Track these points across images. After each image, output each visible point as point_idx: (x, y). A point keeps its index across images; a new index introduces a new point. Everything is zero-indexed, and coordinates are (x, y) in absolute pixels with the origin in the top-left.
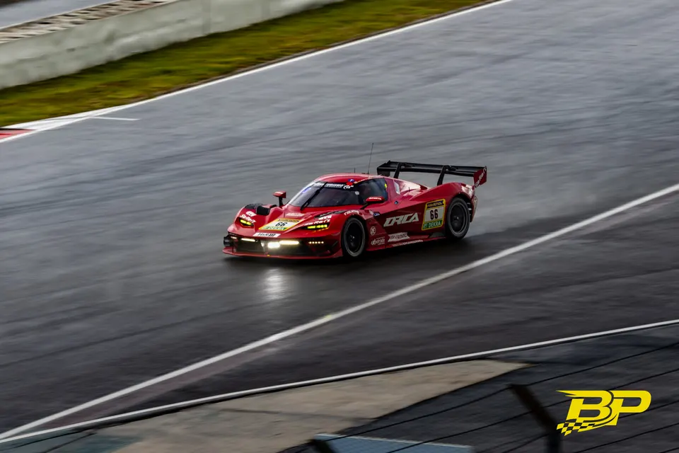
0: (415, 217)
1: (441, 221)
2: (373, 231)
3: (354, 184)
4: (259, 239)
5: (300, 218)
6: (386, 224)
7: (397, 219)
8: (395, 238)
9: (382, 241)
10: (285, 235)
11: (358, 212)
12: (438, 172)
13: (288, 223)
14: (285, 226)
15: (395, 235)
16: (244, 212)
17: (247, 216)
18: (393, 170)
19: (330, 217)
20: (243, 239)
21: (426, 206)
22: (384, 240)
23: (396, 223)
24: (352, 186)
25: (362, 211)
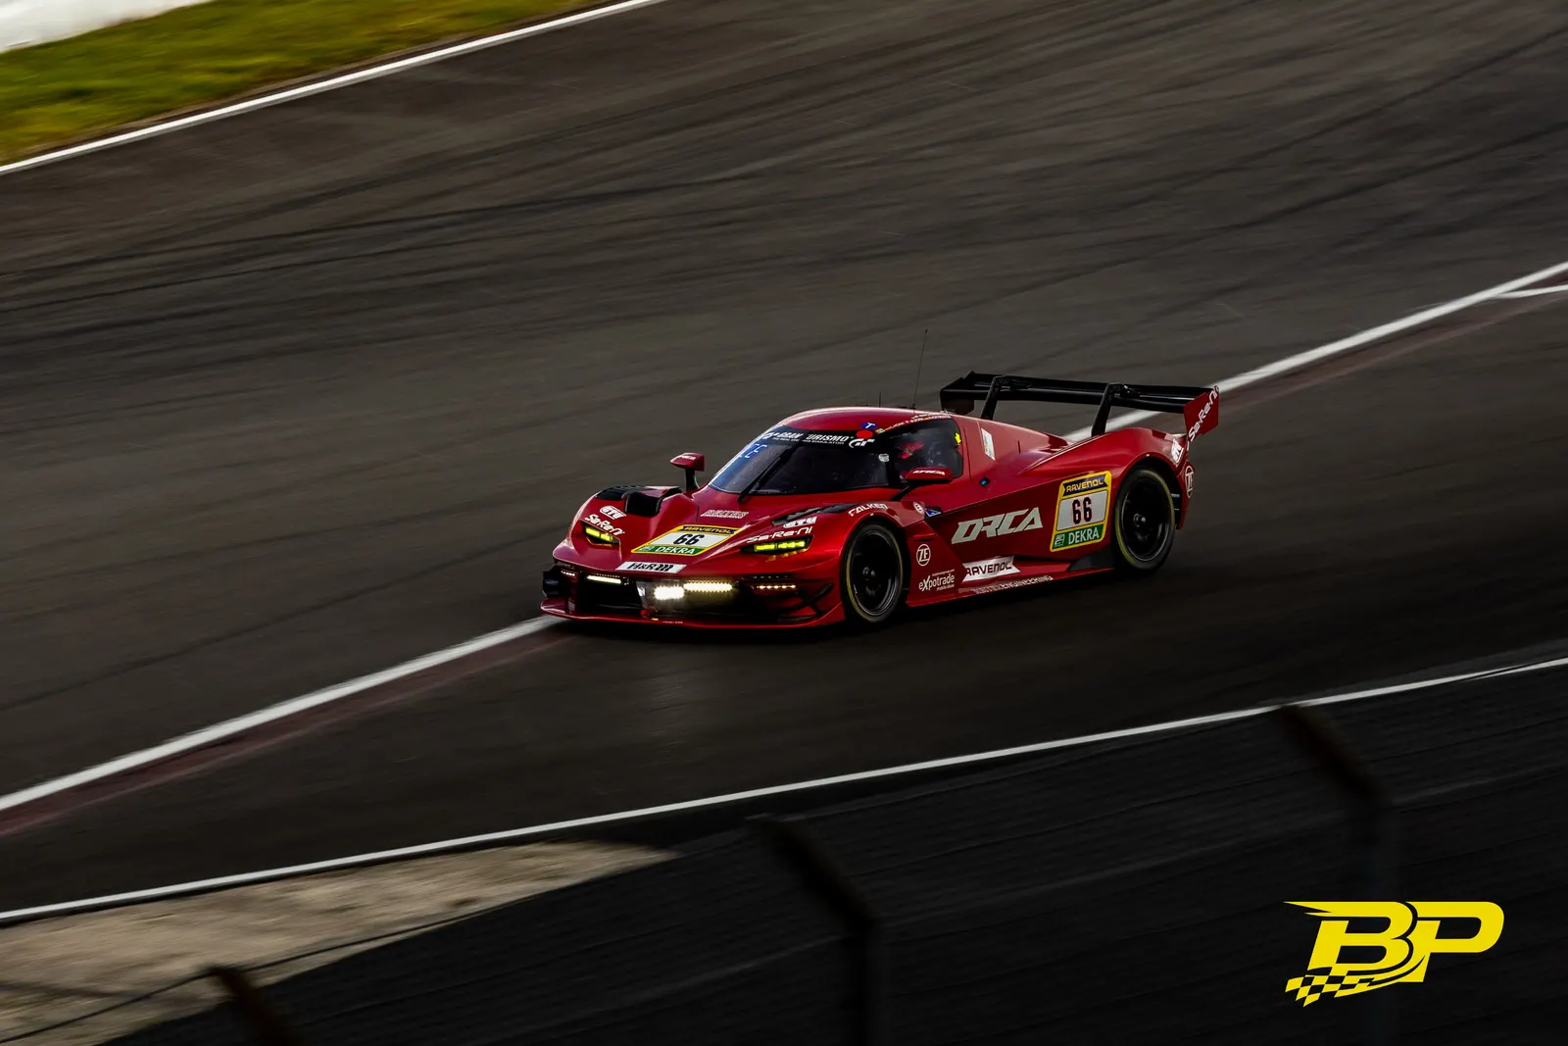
0: (1034, 519)
1: (1100, 528)
2: (923, 555)
3: (875, 436)
4: (633, 578)
5: (737, 523)
6: (959, 537)
7: (986, 524)
8: (980, 572)
9: (949, 580)
10: (699, 566)
11: (882, 506)
12: (1094, 400)
13: (707, 536)
14: (697, 545)
15: (983, 564)
16: (594, 508)
17: (603, 517)
18: (982, 397)
19: (812, 520)
20: (590, 578)
21: (1062, 489)
22: (951, 579)
23: (982, 534)
24: (872, 441)
25: (897, 506)
